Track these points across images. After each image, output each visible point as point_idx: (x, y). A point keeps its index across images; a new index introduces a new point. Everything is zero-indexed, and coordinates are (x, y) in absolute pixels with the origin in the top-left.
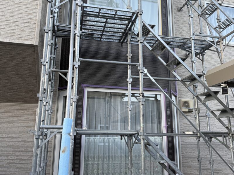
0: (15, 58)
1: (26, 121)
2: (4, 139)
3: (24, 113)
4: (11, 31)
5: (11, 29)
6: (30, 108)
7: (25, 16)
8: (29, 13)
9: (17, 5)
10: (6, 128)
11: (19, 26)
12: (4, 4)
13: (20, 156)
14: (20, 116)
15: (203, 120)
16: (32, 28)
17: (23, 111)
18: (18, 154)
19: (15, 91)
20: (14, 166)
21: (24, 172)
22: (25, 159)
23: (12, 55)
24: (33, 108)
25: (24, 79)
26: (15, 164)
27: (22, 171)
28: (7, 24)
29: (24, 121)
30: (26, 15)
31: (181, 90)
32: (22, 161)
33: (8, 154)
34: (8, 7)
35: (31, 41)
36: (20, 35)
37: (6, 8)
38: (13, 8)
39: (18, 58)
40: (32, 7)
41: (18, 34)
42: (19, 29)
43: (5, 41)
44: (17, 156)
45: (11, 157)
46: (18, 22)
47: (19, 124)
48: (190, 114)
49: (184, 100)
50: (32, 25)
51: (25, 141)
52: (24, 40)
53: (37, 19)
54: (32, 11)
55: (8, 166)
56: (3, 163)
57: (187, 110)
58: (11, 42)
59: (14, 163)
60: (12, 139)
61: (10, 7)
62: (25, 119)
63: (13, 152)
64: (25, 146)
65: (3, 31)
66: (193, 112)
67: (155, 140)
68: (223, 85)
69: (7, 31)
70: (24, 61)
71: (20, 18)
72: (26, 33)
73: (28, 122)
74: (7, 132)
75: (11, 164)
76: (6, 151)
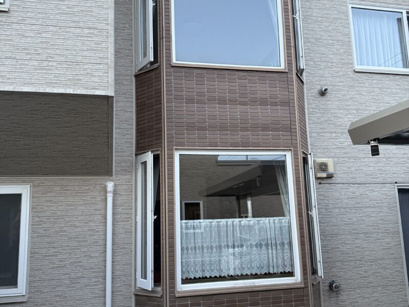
0: (80, 114)
1: (92, 202)
2: (63, 229)
3: (89, 189)
4: (75, 78)
5: (74, 73)
6: (97, 182)
7: (92, 54)
8: (97, 48)
9: (79, 38)
10: (64, 213)
11: (85, 70)
12: (61, 37)
13: (89, 252)
14: (83, 195)
15: (349, 189)
16: (103, 71)
17: (87, 188)
18: (85, 249)
19: (77, 159)
20: (81, 266)
21: (96, 274)
22: (94, 255)
23: (75, 110)
24: (101, 182)
25: (91, 142)
27: (93, 272)
28: (68, 67)
29: (90, 202)
30: (93, 52)
31: (315, 146)
32: (91, 259)
33: (70, 250)
34: (68, 42)
35: (103, 90)
36: (87, 83)
37: (64, 44)
38: (74, 42)
39: (84, 115)
40: (101, 40)
41: (85, 81)
42: (85, 74)
43: (68, 92)
44: (84, 252)
45: (75, 255)
46: (83, 64)
47: (83, 207)
48: (329, 181)
49: (320, 160)
50: (102, 67)
51: (93, 230)
52: (94, 89)
53: (109, 57)
54: (100, 46)
55: (72, 266)
56: (65, 263)
57: (324, 175)
58: (75, 93)
59: (81, 262)
60: (75, 229)
61: (70, 42)
62: (91, 198)
63: (78, 247)
64: (94, 237)
65: (64, 77)
66: (333, 178)
67: (281, 221)
68: (373, 143)
69: (69, 77)
70: (91, 118)
71: (85, 57)
72: (96, 79)
73: (96, 204)
74: (67, 219)
75: (76, 264)
76: (68, 246)
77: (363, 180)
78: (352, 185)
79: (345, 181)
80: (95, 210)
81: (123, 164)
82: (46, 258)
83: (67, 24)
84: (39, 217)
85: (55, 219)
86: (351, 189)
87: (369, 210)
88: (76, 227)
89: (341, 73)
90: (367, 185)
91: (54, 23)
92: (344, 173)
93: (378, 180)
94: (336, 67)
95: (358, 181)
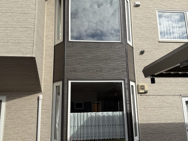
2: (19, 116)
3: (31, 98)
4: (19, 49)
8: (29, 36)
9: (21, 32)
10: (20, 109)
11: (23, 46)
12: (13, 32)
13: (30, 127)
18: (29, 125)
20: (26, 133)
26: (27, 132)
28: (16, 45)
29: (31, 104)
30: (27, 38)
31: (139, 78)
32: (31, 130)
34: (16, 34)
35: (30, 54)
36: (24, 51)
38: (19, 34)
42: (23, 48)
44: (28, 127)
45: (24, 128)
46: (22, 43)
47: (29, 106)
48: (146, 94)
49: (140, 84)
50: (31, 44)
51: (32, 117)
52: (27, 54)
54: (31, 35)
55: (23, 133)
56: (20, 131)
57: (143, 91)
62: (32, 102)
63: (26, 124)
65: (14, 49)
66: (148, 93)
69: (16, 49)
71: (23, 40)
74: (21, 112)
76: (21, 124)
77: (163, 94)
78: (157, 96)
79: (154, 94)
80: (34, 108)
81: (47, 87)
82: (11, 129)
83: (16, 26)
84: (9, 111)
85: (16, 111)
86: (157, 98)
87: (166, 108)
88: (25, 115)
89: (152, 43)
90: (165, 96)
91: (11, 26)
92: (153, 90)
93: (171, 94)
94: (150, 40)
95: (161, 94)
